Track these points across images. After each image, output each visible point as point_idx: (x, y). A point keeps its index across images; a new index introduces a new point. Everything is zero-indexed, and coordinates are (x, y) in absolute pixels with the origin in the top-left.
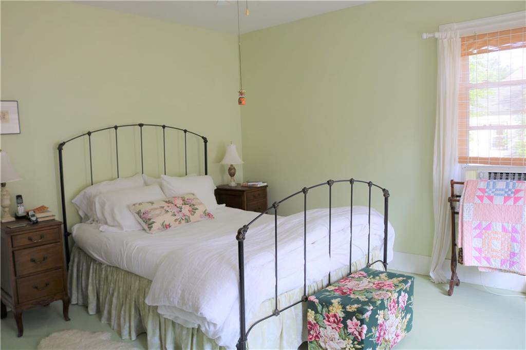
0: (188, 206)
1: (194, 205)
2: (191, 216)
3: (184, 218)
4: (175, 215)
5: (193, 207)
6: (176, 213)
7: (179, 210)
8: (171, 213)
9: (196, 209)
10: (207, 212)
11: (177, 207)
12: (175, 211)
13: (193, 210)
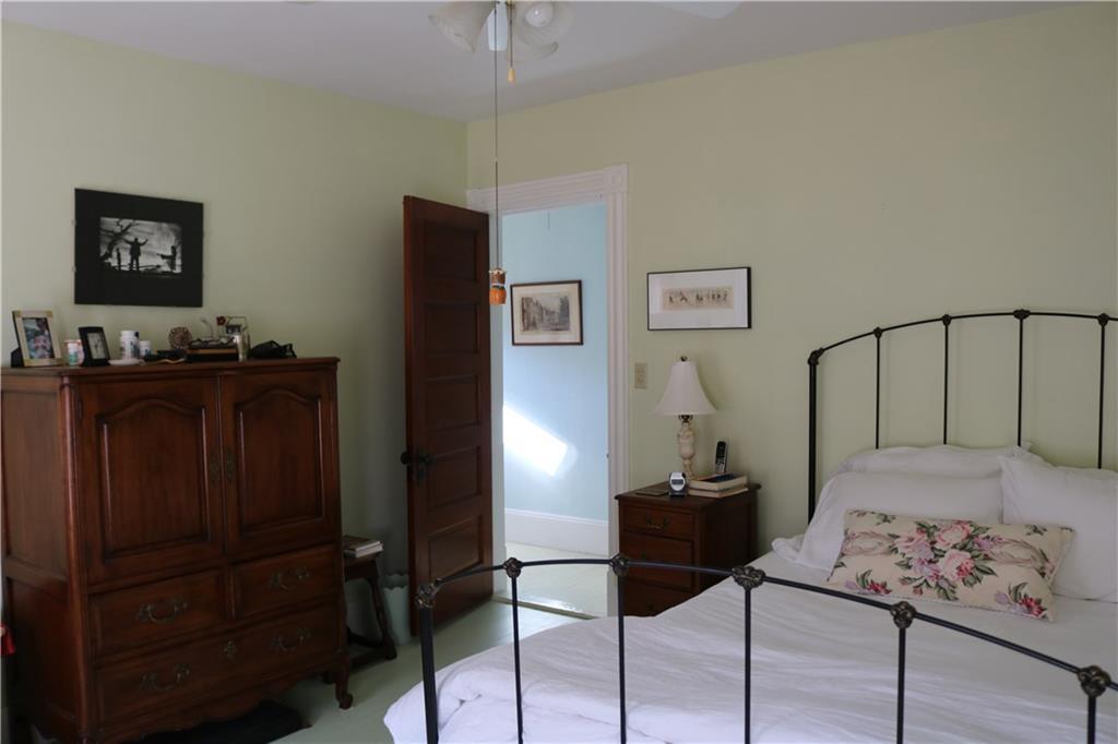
0: (968, 555)
1: (987, 558)
2: (960, 584)
3: (933, 584)
4: (910, 567)
5: (980, 563)
6: (911, 563)
7: (932, 557)
8: (898, 558)
9: (990, 572)
10: (1023, 592)
11: (933, 549)
12: (916, 556)
13: (977, 573)
